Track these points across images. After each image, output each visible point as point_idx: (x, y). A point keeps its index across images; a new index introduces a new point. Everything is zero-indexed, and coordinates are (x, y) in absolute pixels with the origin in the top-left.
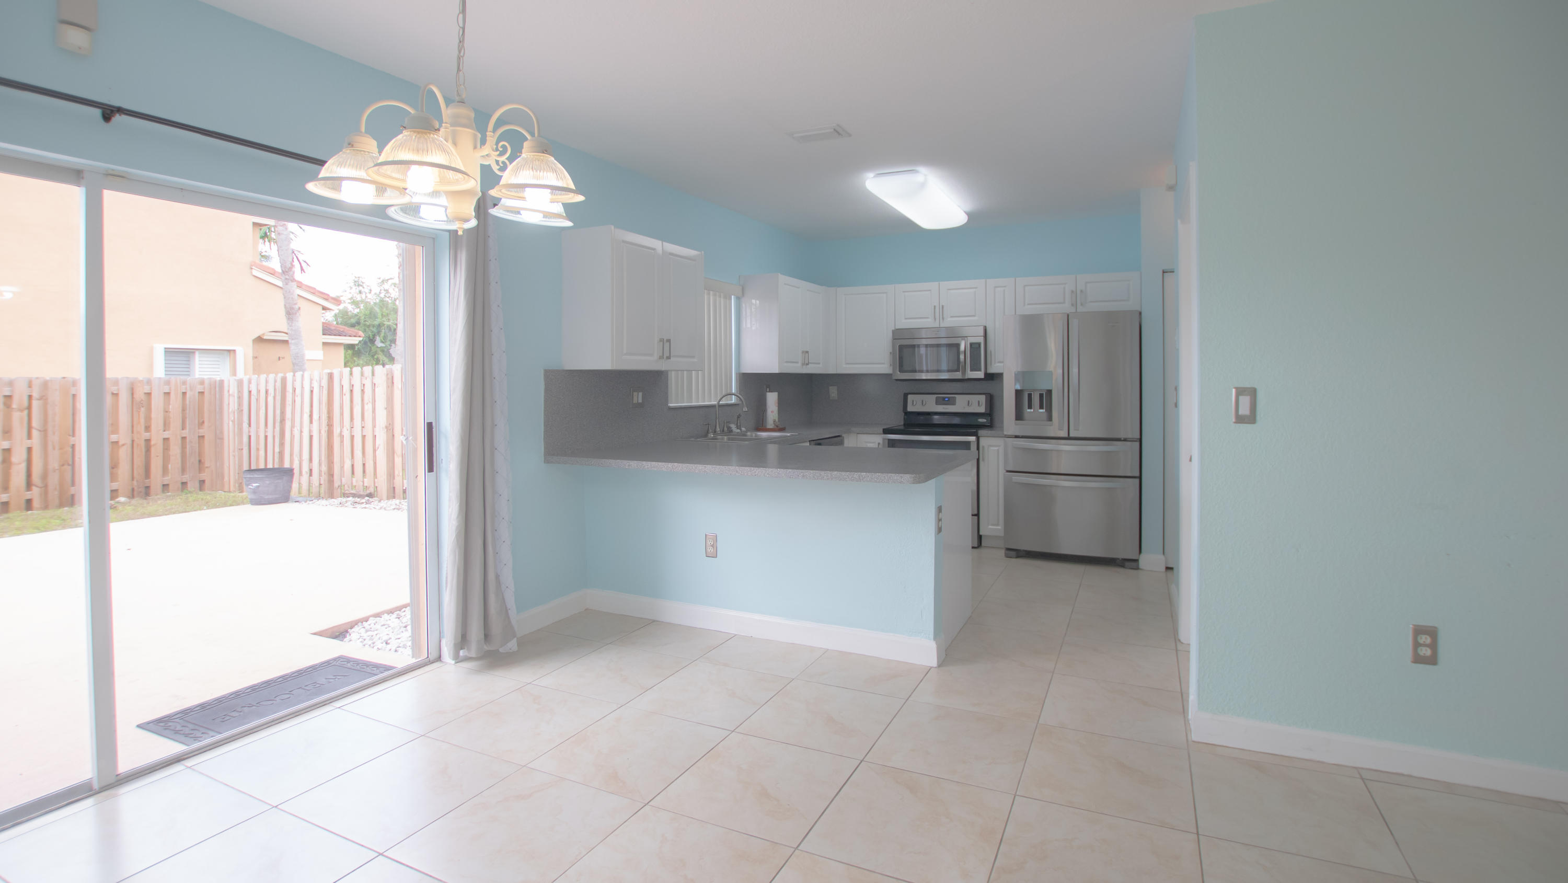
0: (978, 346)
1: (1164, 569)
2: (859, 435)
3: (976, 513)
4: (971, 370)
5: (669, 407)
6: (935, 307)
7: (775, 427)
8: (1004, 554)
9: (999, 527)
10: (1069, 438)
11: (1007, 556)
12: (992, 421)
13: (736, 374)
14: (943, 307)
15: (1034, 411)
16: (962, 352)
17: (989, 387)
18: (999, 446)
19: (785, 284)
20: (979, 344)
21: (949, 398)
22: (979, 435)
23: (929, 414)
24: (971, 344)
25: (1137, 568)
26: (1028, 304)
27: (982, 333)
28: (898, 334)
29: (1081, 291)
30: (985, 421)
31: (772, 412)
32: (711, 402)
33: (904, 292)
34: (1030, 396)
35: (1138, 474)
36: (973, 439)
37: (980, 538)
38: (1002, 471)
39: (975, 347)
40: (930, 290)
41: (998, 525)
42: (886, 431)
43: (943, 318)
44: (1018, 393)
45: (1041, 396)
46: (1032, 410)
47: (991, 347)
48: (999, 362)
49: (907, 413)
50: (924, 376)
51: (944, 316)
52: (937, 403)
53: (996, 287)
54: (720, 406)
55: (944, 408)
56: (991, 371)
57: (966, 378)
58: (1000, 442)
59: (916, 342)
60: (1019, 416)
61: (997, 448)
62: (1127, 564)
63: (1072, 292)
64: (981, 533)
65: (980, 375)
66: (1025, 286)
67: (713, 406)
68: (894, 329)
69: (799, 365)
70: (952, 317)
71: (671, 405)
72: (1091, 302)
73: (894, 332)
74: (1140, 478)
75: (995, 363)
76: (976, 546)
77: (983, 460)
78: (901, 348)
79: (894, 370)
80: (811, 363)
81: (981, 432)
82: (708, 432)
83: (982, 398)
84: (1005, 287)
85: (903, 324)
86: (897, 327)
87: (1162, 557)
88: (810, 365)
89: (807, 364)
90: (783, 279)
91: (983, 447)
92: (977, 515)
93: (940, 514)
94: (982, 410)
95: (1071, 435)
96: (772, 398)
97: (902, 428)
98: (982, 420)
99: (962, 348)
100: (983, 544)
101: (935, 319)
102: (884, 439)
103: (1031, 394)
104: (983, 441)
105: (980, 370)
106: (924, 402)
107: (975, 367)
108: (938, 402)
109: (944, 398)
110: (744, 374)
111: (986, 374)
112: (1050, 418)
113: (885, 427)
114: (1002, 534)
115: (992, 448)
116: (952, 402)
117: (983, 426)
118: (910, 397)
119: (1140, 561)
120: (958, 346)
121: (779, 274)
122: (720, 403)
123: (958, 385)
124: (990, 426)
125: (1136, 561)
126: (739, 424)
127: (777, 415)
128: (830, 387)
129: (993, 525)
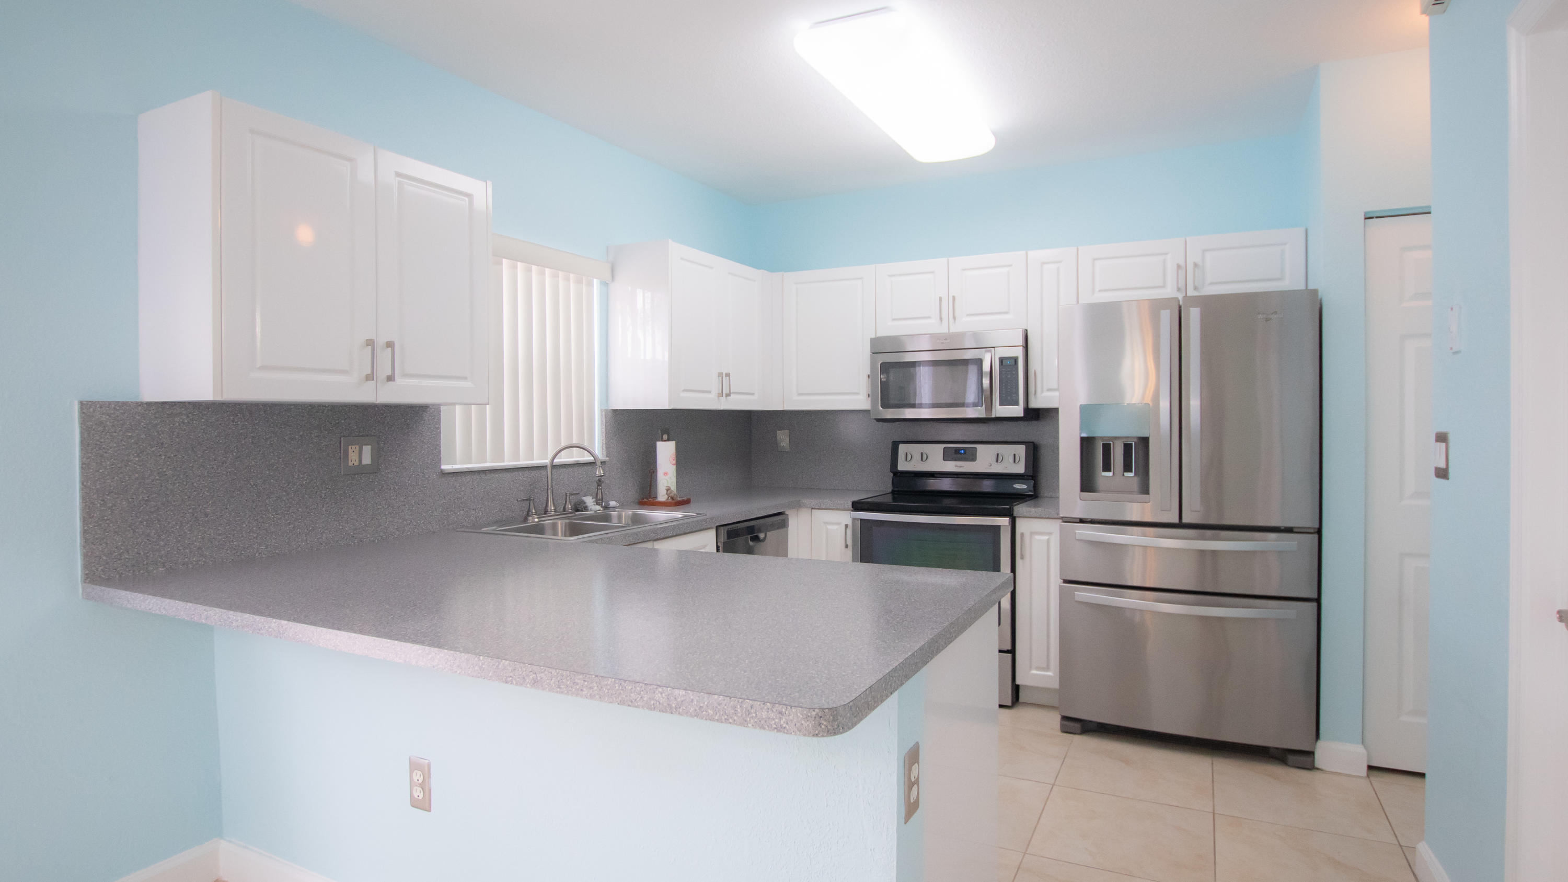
0: (1013, 363)
1: (1364, 771)
2: (813, 510)
3: (1009, 647)
4: (1001, 404)
5: (442, 470)
6: (941, 299)
7: (670, 500)
8: (1058, 727)
9: (1050, 673)
10: (1180, 525)
11: (1065, 730)
12: (1035, 487)
13: (602, 410)
14: (954, 298)
15: (1113, 474)
16: (986, 372)
17: (1032, 431)
18: (1050, 534)
19: (682, 259)
20: (1015, 360)
21: (965, 449)
22: (1015, 514)
23: (932, 475)
24: (1002, 360)
25: (1312, 767)
26: (1100, 291)
27: (1021, 342)
28: (878, 346)
29: (1196, 265)
30: (1025, 487)
31: (666, 474)
32: (533, 460)
33: (890, 276)
34: (1107, 448)
35: (1315, 596)
36: (1004, 521)
37: (1016, 689)
38: (1056, 581)
39: (1008, 365)
40: (932, 272)
41: (1047, 668)
42: (857, 506)
43: (954, 318)
44: (1087, 444)
45: (1127, 448)
46: (1111, 474)
47: (1034, 365)
48: (1049, 390)
49: (898, 476)
50: (925, 413)
51: (956, 315)
52: (945, 458)
53: (1043, 263)
54: (554, 467)
55: (956, 466)
56: (1034, 404)
57: (993, 416)
58: (1054, 527)
59: (909, 358)
60: (1087, 485)
61: (1046, 538)
62: (1291, 758)
63: (1179, 267)
64: (1019, 681)
65: (1017, 411)
66: (1095, 259)
67: (543, 467)
68: (873, 336)
69: (713, 395)
70: (968, 315)
71: (443, 467)
72: (1211, 284)
73: (872, 340)
74: (1318, 600)
75: (1042, 392)
76: (1009, 704)
77: (1022, 557)
78: (886, 367)
79: (873, 403)
80: (734, 393)
81: (1020, 509)
82: (528, 514)
83: (1021, 450)
84: (1060, 262)
85: (888, 329)
86: (879, 335)
87: (1360, 749)
88: (732, 395)
89: (728, 395)
90: (678, 251)
91: (1022, 535)
92: (1012, 651)
93: (915, 767)
94: (1020, 469)
95: (1185, 520)
96: (666, 451)
97: (888, 499)
98: (1020, 486)
99: (986, 367)
100: (1021, 699)
101: (941, 319)
102: (854, 520)
103: (1110, 444)
104: (1021, 525)
105: (1017, 403)
106: (925, 457)
107: (1008, 398)
108: (948, 456)
109: (957, 451)
110: (616, 412)
111: (1027, 410)
112: (1145, 489)
113: (856, 499)
114: (1056, 685)
115: (1038, 537)
116: (970, 456)
117: (1021, 497)
118: (902, 448)
119: (1316, 753)
120: (979, 362)
121: (670, 241)
122: (555, 460)
123: (983, 428)
124: (1033, 496)
125: (1311, 754)
126: (599, 496)
127: (674, 480)
128: (779, 432)
129: (1038, 668)
